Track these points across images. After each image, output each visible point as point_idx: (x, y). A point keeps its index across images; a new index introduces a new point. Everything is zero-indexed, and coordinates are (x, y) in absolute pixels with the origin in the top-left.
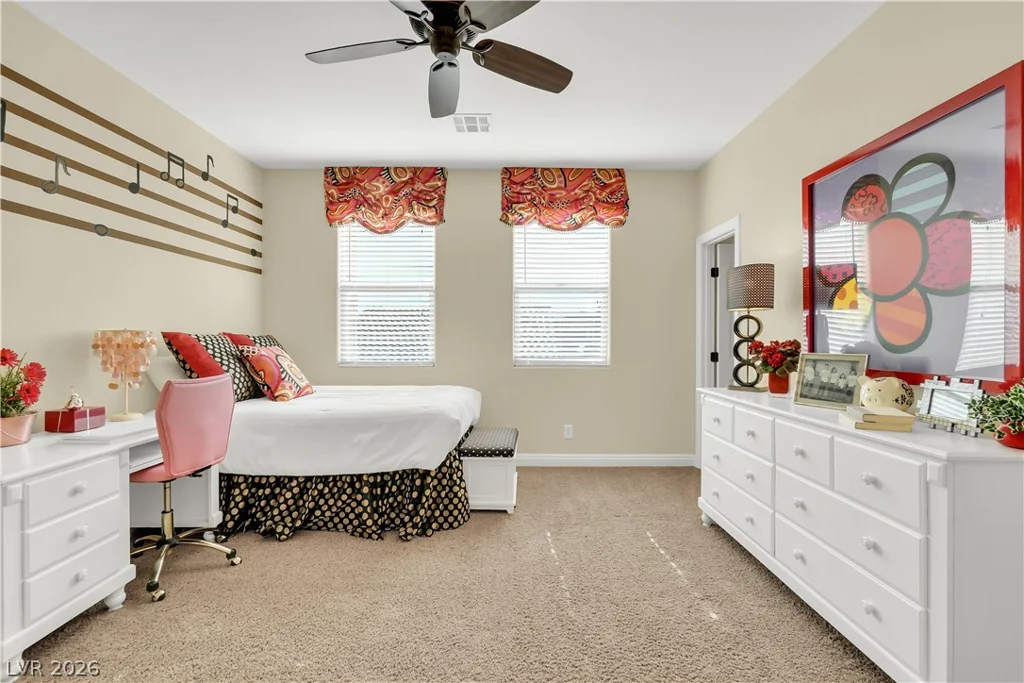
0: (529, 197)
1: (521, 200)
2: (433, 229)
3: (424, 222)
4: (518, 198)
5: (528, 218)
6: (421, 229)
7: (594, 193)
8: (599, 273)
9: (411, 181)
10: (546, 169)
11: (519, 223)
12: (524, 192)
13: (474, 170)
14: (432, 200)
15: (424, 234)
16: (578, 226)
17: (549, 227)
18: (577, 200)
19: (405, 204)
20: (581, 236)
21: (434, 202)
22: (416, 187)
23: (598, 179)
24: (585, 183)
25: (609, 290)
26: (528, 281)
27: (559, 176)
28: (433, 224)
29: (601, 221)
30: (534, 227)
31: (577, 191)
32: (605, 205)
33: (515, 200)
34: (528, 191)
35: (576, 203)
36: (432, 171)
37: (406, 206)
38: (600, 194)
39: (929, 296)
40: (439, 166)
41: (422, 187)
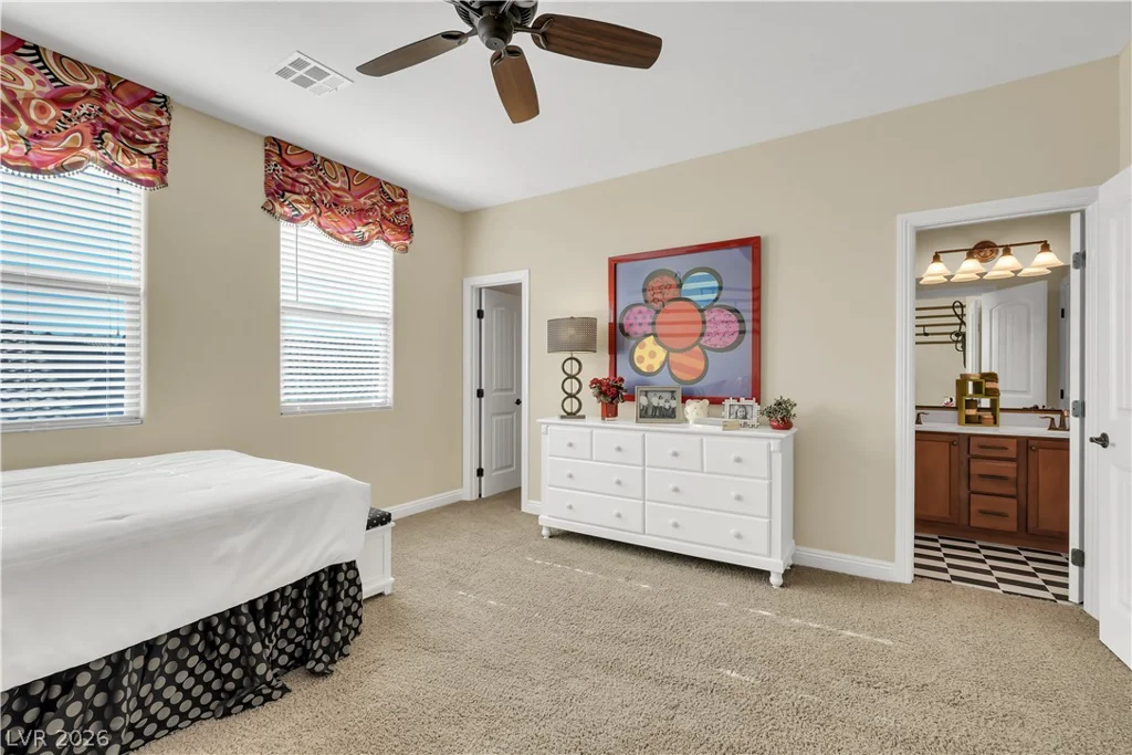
0: (307, 189)
1: (298, 191)
2: (141, 191)
3: (127, 175)
4: (293, 185)
5: (304, 217)
6: (115, 185)
7: (381, 208)
8: (381, 300)
9: (101, 96)
10: (327, 160)
11: (292, 220)
12: (302, 180)
13: (222, 122)
14: (147, 143)
15: (121, 195)
16: (363, 243)
17: (331, 235)
18: (362, 210)
19: (88, 131)
20: (364, 255)
21: (151, 149)
22: (109, 108)
23: (384, 192)
24: (372, 193)
25: (391, 321)
26: (300, 299)
27: (343, 175)
28: (148, 184)
29: (387, 241)
30: (309, 230)
31: (362, 200)
32: (391, 225)
33: (289, 188)
34: (305, 181)
35: (361, 214)
36: (145, 94)
37: (89, 137)
38: (388, 211)
39: (707, 352)
40: (160, 90)
41: (123, 113)
